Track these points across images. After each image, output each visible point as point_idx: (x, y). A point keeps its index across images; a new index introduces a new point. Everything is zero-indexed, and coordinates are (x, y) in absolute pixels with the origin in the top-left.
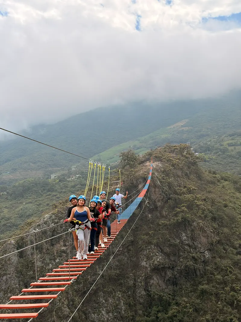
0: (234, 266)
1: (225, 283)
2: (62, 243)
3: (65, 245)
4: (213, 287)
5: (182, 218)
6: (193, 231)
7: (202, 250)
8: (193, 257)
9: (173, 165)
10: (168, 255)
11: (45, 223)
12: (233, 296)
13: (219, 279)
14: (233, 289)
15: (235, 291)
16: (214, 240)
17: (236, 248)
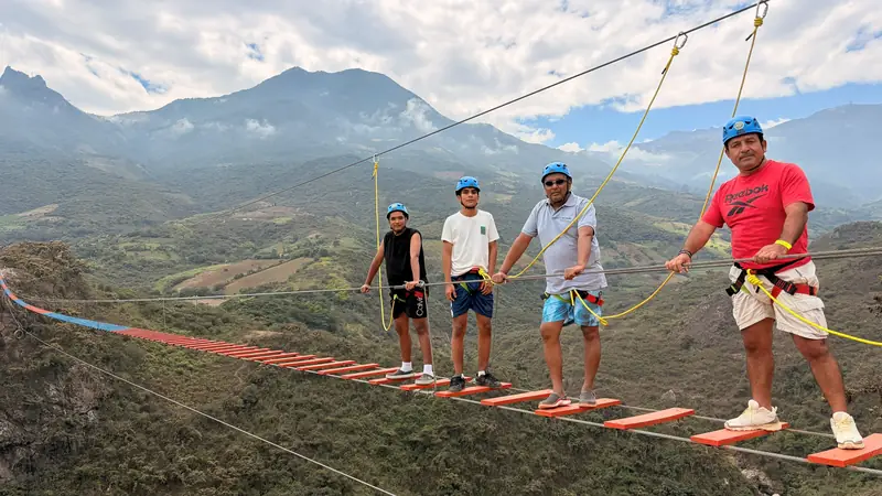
0: (136, 430)
1: (120, 457)
4: (99, 465)
5: (51, 361)
6: (70, 380)
7: (83, 410)
8: (67, 423)
9: (38, 275)
10: (20, 423)
12: (131, 476)
13: (110, 453)
14: (132, 465)
15: (136, 468)
16: (106, 393)
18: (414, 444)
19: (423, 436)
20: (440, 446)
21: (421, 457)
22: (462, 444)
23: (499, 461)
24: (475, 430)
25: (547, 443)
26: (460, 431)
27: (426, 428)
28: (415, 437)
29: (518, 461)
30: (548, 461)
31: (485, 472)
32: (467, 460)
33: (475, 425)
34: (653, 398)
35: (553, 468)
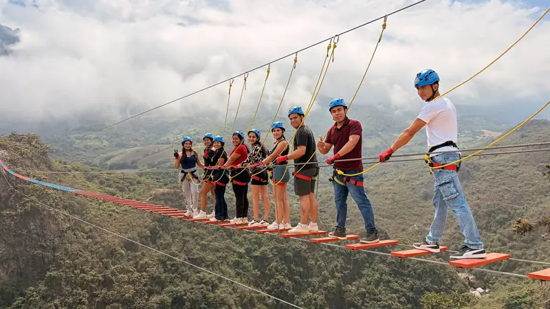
0: (84, 249)
1: (75, 267)
4: (63, 272)
5: (31, 208)
6: (42, 219)
7: (52, 238)
8: (42, 246)
9: (21, 154)
12: (82, 278)
13: (69, 264)
14: (83, 271)
15: (84, 273)
16: (65, 227)
17: (86, 233)
18: (256, 258)
19: (262, 253)
20: (272, 259)
21: (260, 266)
22: (286, 258)
24: (294, 249)
25: (338, 257)
26: (284, 250)
27: (263, 248)
28: (257, 254)
29: (320, 268)
30: (339, 268)
31: (300, 275)
32: (289, 268)
33: (293, 246)
34: (404, 230)
35: (342, 273)
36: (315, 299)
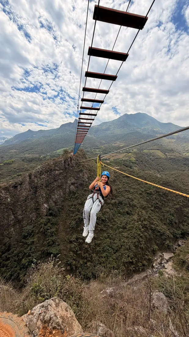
2: (44, 175)
3: (45, 176)
5: (81, 169)
6: (83, 173)
8: (83, 181)
10: (76, 180)
11: (39, 169)
18: (148, 193)
19: (150, 192)
20: (154, 194)
21: (149, 196)
22: (159, 195)
23: (168, 200)
24: (163, 192)
26: (159, 192)
27: (151, 190)
29: (173, 200)
30: (181, 201)
31: (165, 202)
32: (160, 198)
33: (163, 191)
35: (182, 203)
36: (170, 211)
